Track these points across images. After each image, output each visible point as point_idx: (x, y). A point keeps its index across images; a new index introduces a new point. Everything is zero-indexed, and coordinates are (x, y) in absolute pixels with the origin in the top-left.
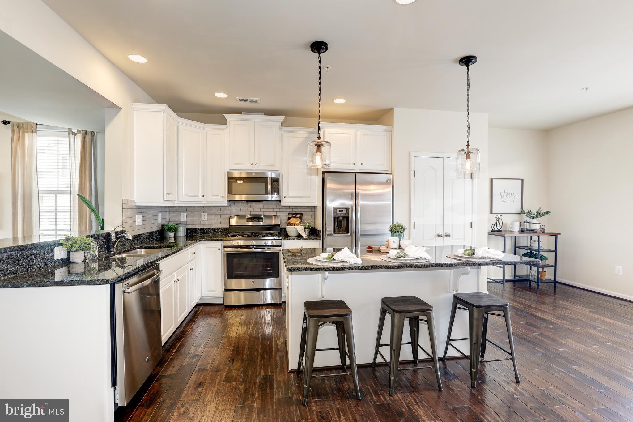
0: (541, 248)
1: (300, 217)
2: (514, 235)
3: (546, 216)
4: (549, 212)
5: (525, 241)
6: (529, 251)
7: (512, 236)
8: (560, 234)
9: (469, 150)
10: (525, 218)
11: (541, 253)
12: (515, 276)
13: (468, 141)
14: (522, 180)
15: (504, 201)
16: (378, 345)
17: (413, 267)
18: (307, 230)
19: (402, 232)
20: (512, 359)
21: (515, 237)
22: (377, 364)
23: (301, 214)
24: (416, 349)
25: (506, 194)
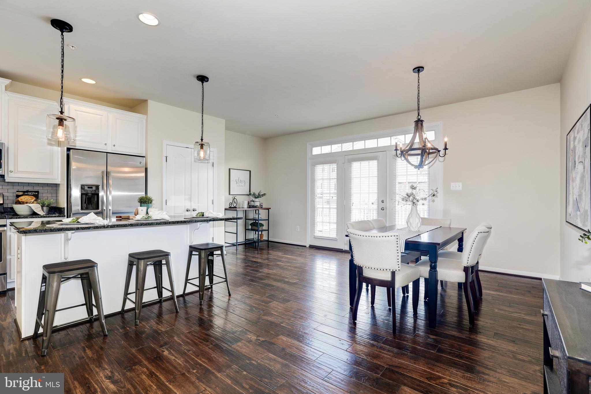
0: (260, 219)
1: (36, 195)
2: (244, 209)
3: (264, 197)
4: (265, 194)
5: (252, 215)
6: (254, 221)
7: (243, 210)
8: (270, 208)
9: (203, 143)
10: (252, 198)
11: (260, 222)
12: (246, 240)
13: (202, 136)
14: (250, 171)
15: (238, 186)
16: (126, 293)
17: (154, 225)
18: (45, 208)
19: (149, 202)
20: (226, 281)
21: (246, 210)
22: (126, 311)
23: (38, 192)
24: (161, 291)
25: (239, 181)
